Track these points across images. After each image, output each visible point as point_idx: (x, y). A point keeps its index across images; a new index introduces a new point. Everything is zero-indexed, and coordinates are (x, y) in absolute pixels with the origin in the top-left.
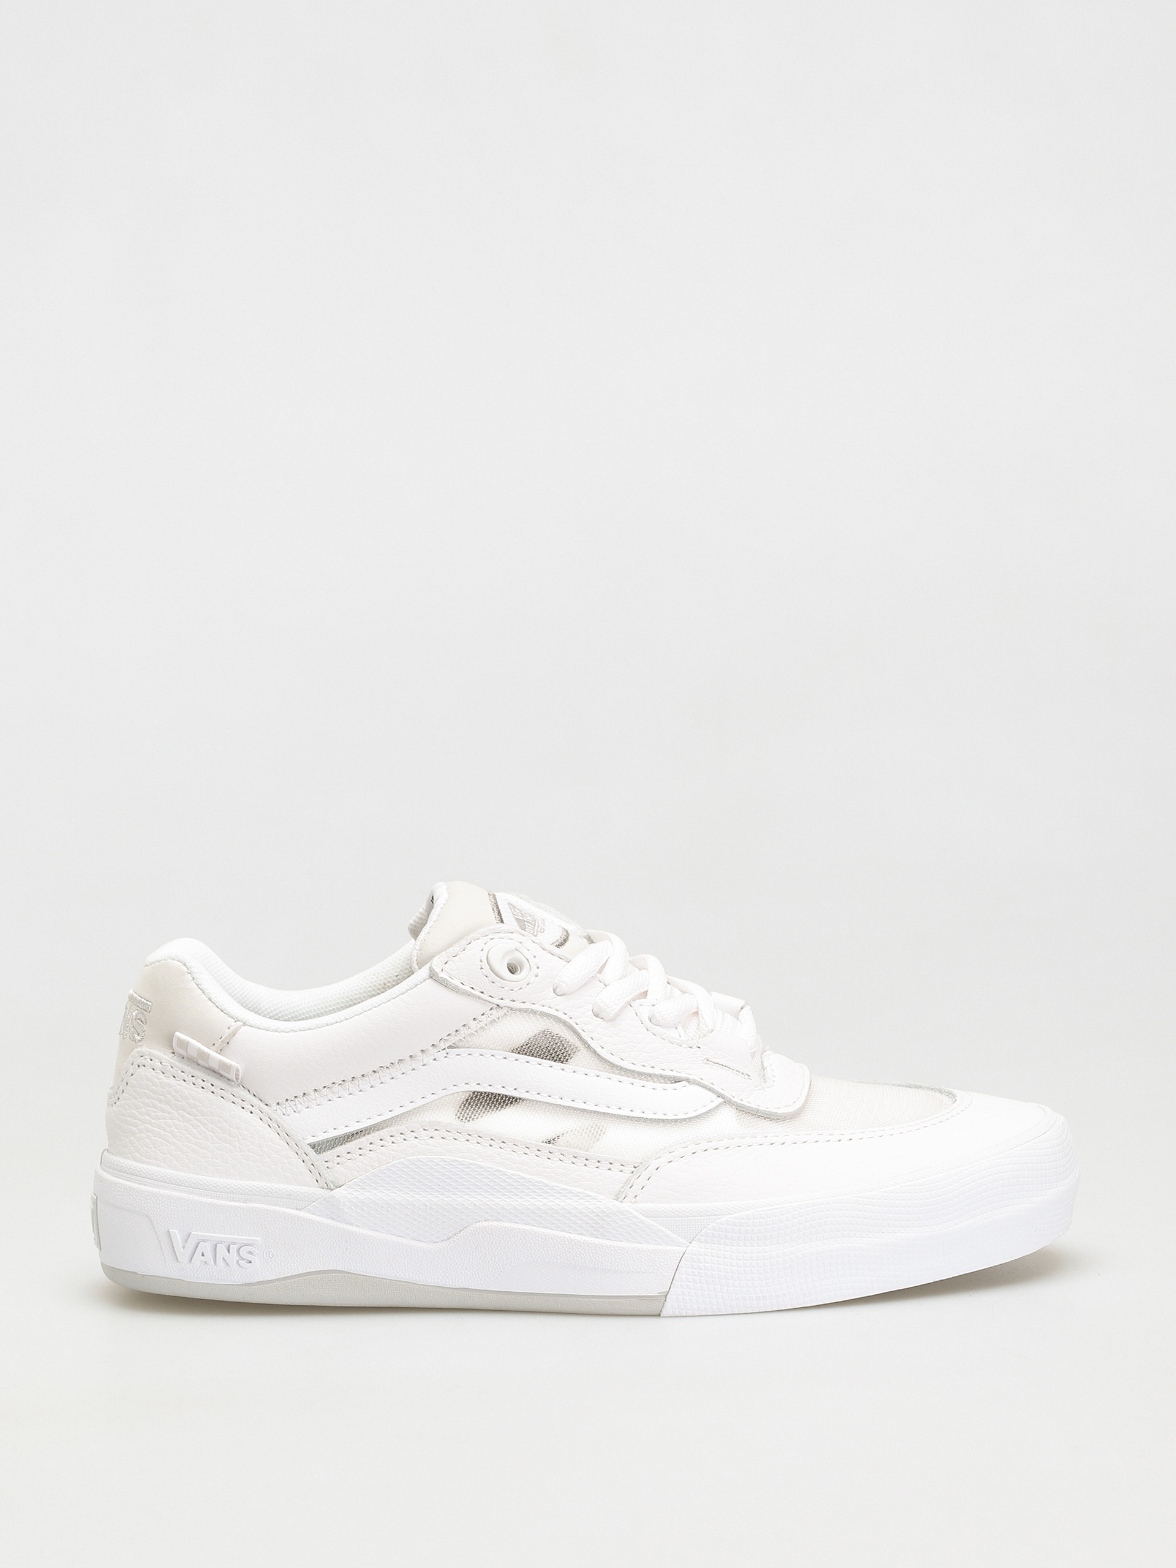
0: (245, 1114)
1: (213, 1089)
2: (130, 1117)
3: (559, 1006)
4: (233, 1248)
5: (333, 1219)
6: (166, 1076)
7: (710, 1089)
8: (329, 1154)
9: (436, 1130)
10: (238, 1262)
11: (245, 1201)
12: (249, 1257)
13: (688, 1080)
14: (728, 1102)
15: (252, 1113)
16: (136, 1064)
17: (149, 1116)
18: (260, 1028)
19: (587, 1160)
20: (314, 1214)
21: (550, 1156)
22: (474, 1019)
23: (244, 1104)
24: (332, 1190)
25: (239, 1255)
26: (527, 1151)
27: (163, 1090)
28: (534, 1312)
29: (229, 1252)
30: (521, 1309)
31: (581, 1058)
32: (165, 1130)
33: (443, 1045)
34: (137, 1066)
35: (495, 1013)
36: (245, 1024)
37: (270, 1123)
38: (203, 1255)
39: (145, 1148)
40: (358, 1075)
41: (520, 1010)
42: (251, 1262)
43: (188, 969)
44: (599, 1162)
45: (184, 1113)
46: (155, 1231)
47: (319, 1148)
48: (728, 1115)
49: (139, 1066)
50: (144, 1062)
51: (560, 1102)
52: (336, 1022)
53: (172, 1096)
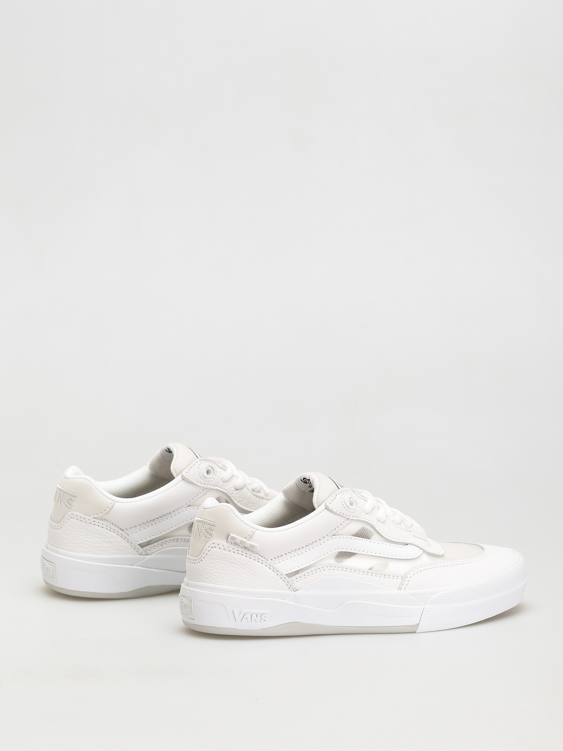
0: (260, 564)
1: (246, 555)
2: (209, 567)
3: (367, 518)
4: (259, 616)
5: (296, 602)
6: (226, 551)
7: (418, 547)
8: (293, 578)
9: (331, 567)
10: (260, 621)
11: (263, 597)
12: (265, 619)
13: (411, 544)
14: (424, 551)
15: (262, 563)
16: (211, 547)
17: (218, 566)
18: (263, 531)
19: (385, 575)
20: (289, 601)
21: (372, 574)
22: (341, 524)
23: (259, 560)
24: (296, 591)
25: (261, 618)
26: (363, 573)
27: (225, 556)
28: (369, 634)
29: (257, 617)
30: (362, 633)
31: (375, 537)
32: (226, 572)
33: (330, 535)
34: (211, 548)
35: (347, 522)
36: (257, 530)
37: (270, 567)
38: (247, 619)
39: (218, 579)
40: (301, 547)
41: (355, 520)
42: (265, 620)
43: (231, 509)
44: (389, 576)
45: (235, 565)
46: (226, 610)
47: (290, 575)
48: (425, 557)
49: (212, 548)
50: (215, 546)
51: (371, 554)
52: (292, 528)
53: (229, 559)
